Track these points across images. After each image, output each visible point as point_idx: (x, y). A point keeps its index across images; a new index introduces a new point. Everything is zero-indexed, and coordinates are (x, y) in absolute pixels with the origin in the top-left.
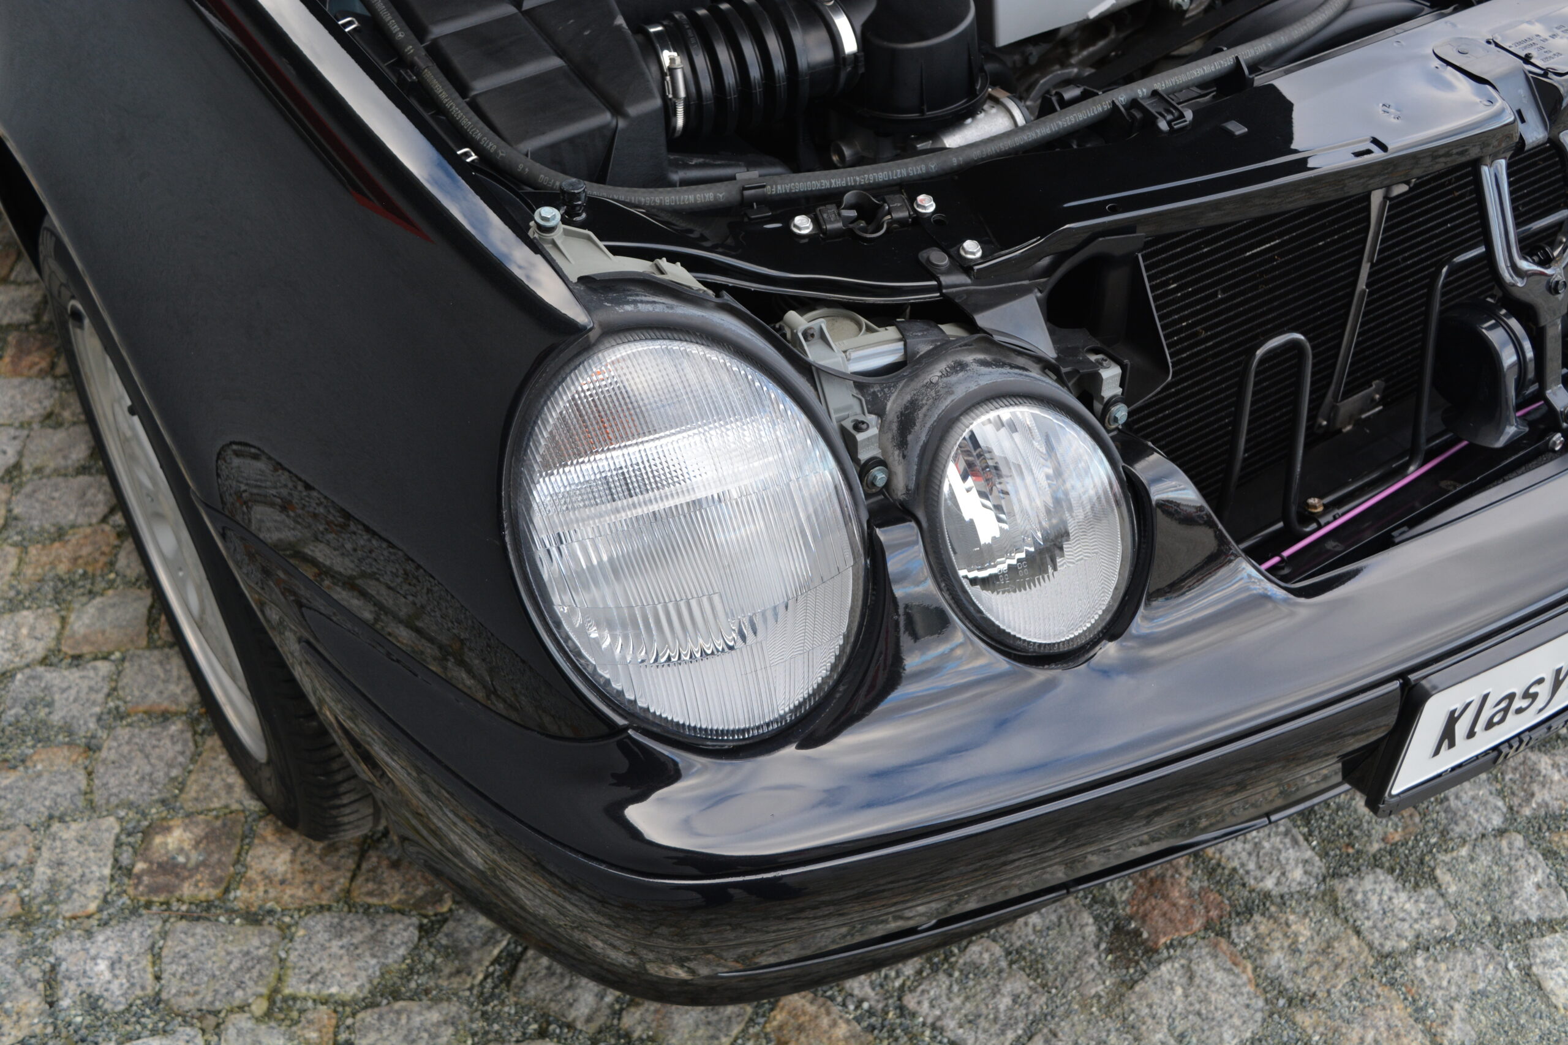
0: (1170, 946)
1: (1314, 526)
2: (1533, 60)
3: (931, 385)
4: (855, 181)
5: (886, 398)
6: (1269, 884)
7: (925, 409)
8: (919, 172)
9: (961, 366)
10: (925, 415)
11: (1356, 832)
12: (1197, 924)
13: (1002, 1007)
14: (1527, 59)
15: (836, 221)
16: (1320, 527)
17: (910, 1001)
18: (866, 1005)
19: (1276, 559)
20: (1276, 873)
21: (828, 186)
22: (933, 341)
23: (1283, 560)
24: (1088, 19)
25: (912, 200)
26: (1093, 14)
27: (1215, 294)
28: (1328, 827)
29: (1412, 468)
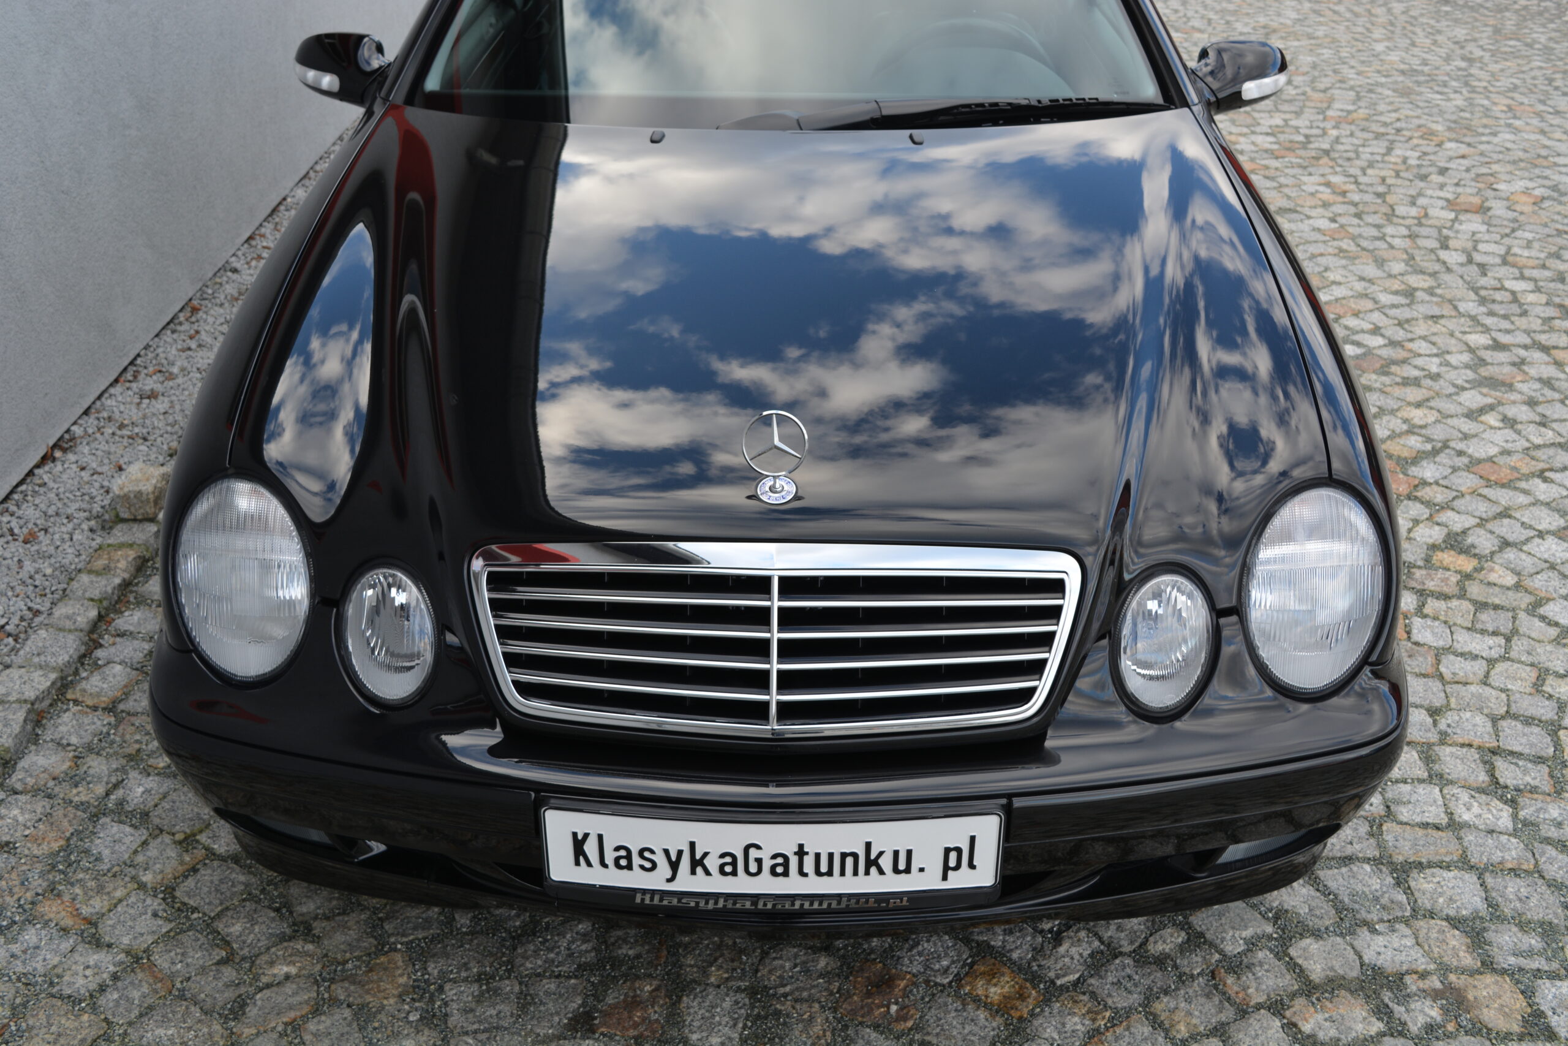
0: (604, 1035)
6: (694, 1037)
11: (777, 1040)
12: (632, 1033)
13: (488, 1013)
17: (447, 987)
18: (426, 977)
20: (705, 1034)
28: (765, 1030)
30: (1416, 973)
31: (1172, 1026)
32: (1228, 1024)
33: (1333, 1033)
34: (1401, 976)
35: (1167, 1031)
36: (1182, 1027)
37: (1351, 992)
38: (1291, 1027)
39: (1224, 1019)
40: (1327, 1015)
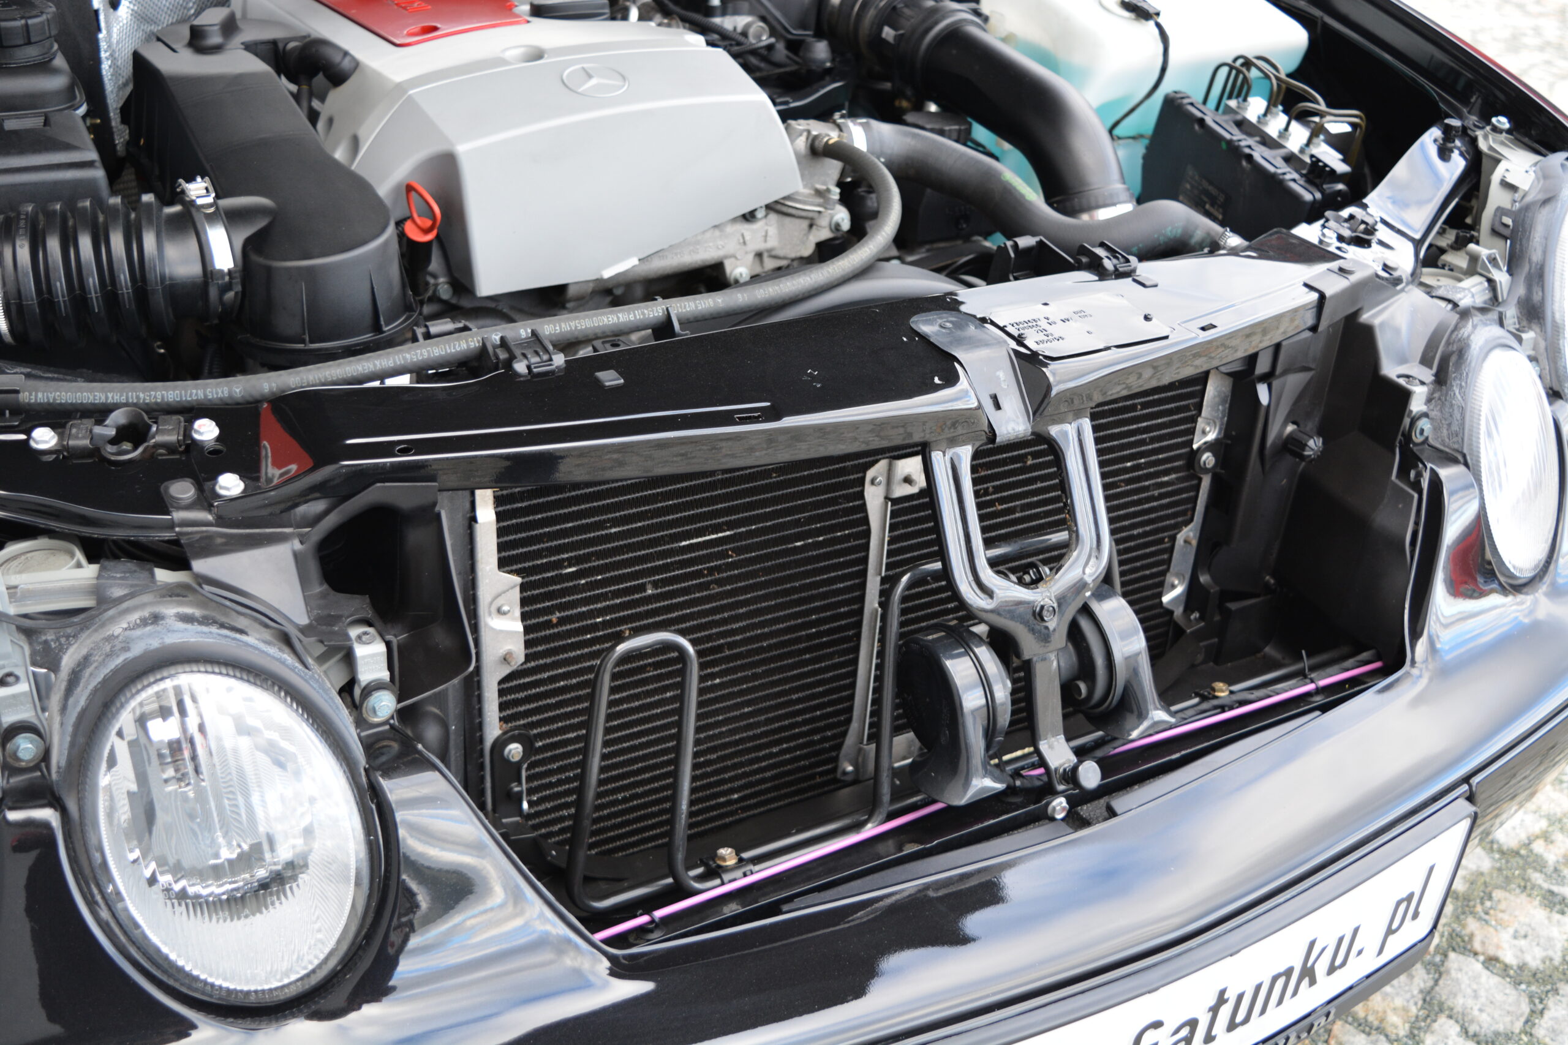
1: (718, 881)
2: (1026, 342)
3: (110, 638)
4: (138, 397)
5: (62, 649)
7: (95, 665)
8: (220, 395)
9: (156, 618)
10: (91, 674)
14: (1019, 340)
15: (84, 438)
16: (723, 884)
19: (644, 919)
21: (103, 400)
22: (132, 586)
23: (653, 921)
24: (599, 281)
25: (190, 422)
26: (608, 273)
27: (642, 588)
29: (869, 825)
30: (1537, 837)
31: (1382, 1021)
32: (1432, 988)
33: (1539, 953)
34: (1527, 845)
35: (1380, 1030)
36: (1393, 1019)
37: (1504, 888)
38: (1491, 962)
39: (1422, 985)
40: (1511, 931)
